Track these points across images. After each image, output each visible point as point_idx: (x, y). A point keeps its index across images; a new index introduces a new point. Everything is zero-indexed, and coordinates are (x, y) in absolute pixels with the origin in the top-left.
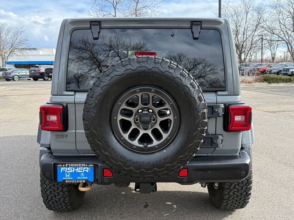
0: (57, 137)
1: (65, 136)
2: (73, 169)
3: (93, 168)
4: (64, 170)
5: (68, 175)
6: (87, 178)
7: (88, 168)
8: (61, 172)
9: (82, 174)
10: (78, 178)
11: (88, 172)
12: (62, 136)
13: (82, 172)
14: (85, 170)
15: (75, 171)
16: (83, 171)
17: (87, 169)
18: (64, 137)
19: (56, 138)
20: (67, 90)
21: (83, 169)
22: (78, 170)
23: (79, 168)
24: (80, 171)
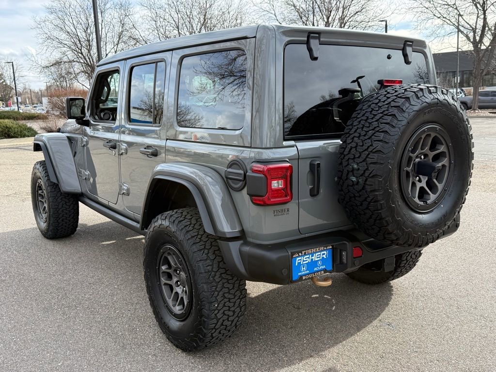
0: (275, 213)
1: (286, 210)
2: (309, 258)
3: (331, 250)
4: (300, 261)
5: (304, 268)
6: (324, 267)
7: (325, 252)
8: (297, 264)
9: (320, 263)
10: (315, 269)
11: (325, 257)
12: (282, 211)
13: (319, 259)
14: (323, 256)
15: (312, 259)
16: (320, 257)
17: (324, 254)
18: (285, 213)
19: (275, 215)
20: (285, 138)
21: (320, 255)
22: (315, 258)
23: (317, 254)
24: (317, 258)
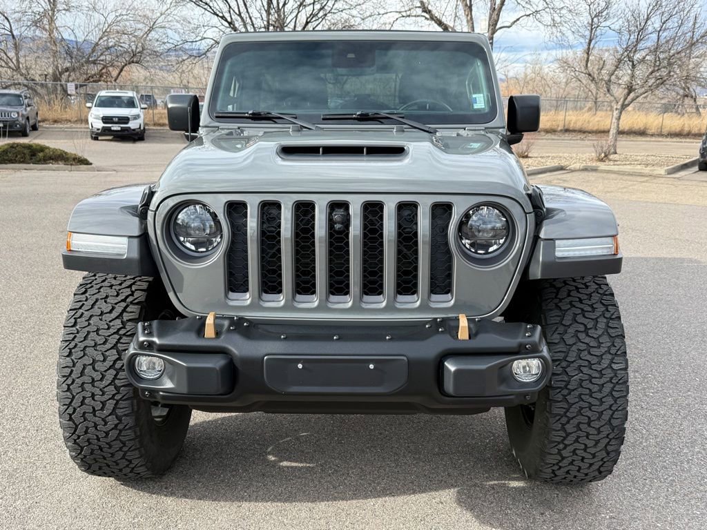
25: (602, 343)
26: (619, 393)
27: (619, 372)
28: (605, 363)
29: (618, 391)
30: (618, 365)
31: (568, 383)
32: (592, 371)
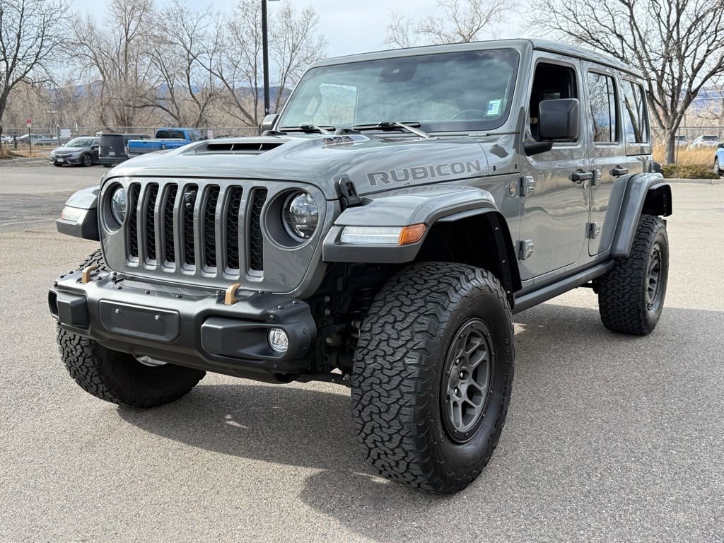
25: (403, 336)
26: (406, 388)
27: (410, 367)
28: (398, 356)
29: (406, 386)
30: (411, 360)
31: (364, 369)
32: (386, 362)
